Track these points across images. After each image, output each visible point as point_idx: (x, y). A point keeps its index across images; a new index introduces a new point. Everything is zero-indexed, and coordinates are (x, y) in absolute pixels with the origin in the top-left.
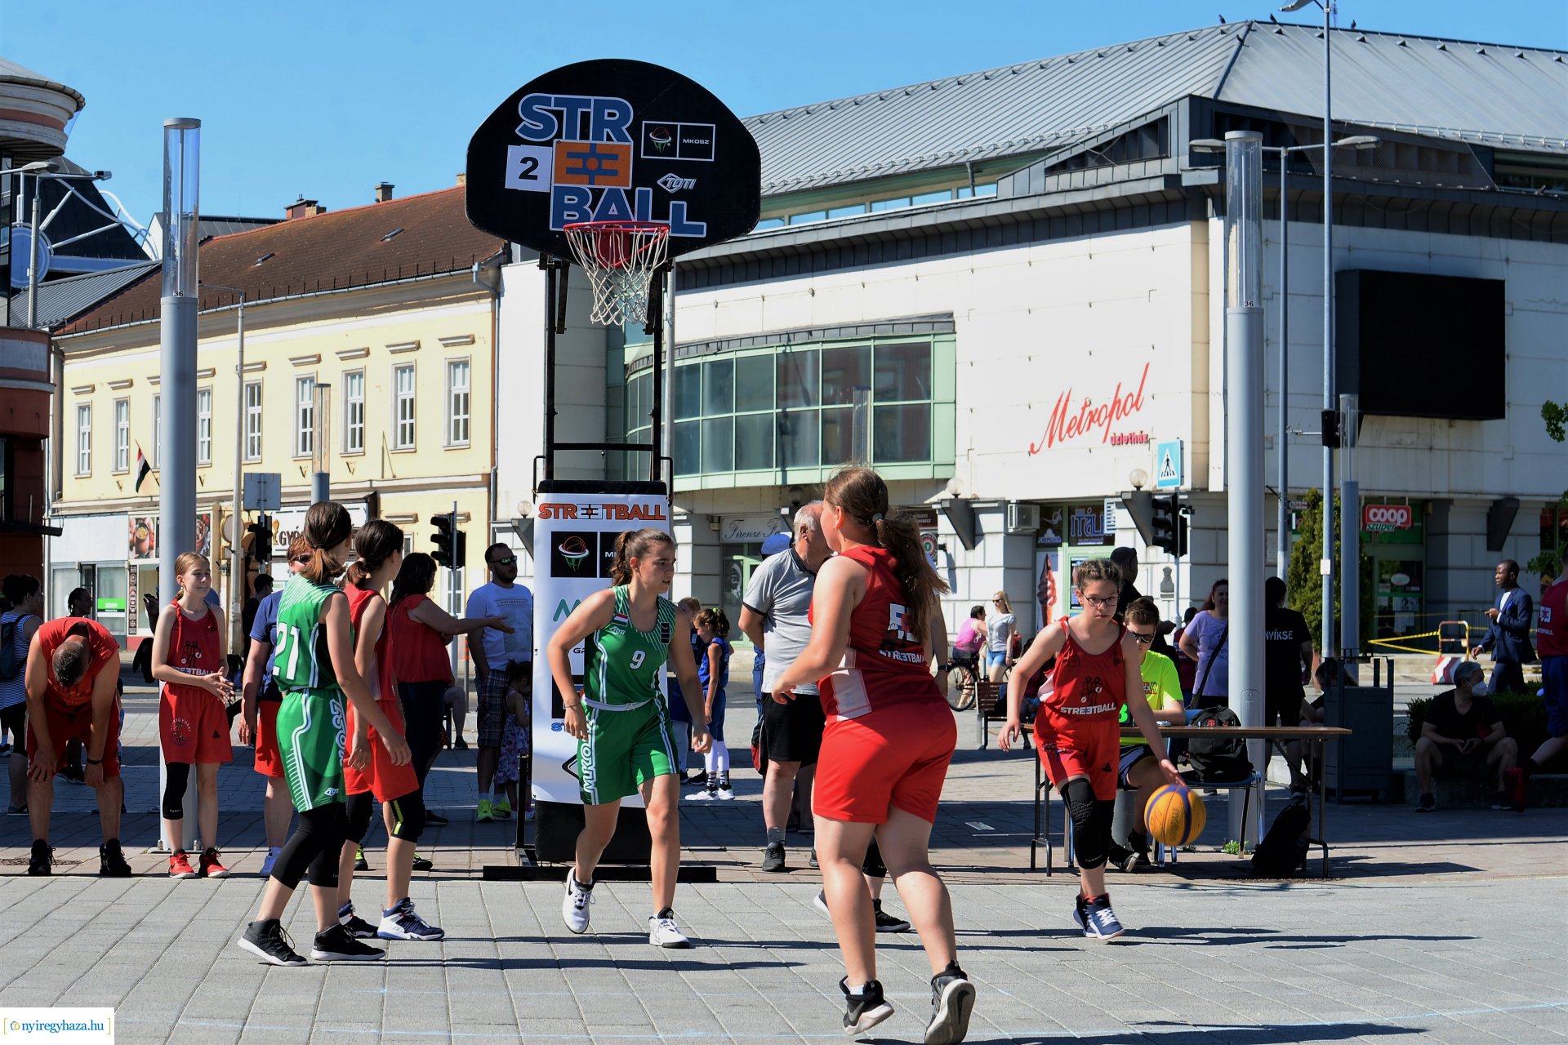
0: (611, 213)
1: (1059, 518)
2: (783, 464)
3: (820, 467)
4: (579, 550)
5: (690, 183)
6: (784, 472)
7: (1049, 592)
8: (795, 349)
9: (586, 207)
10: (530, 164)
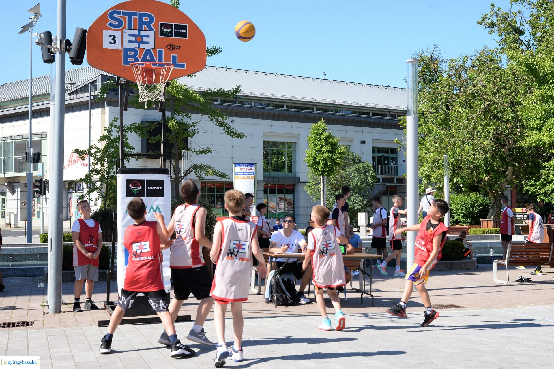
1: (73, 185)
2: (4, 171)
3: (13, 172)
6: (4, 174)
7: (71, 205)
8: (7, 141)
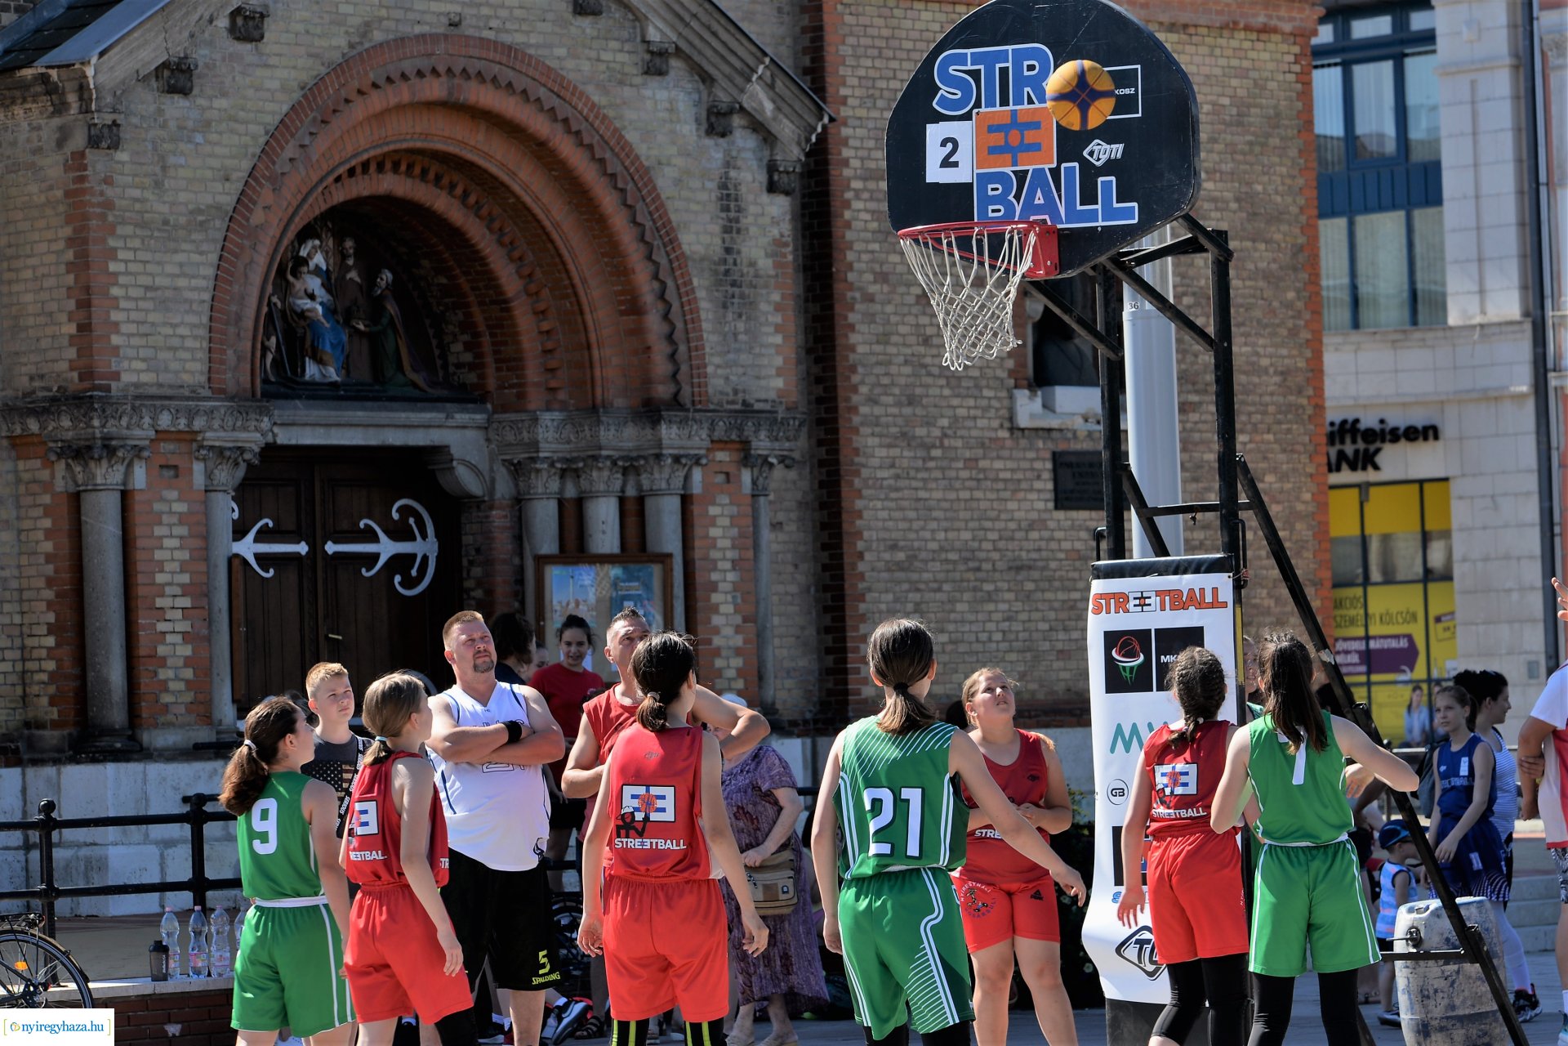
0: (1037, 202)
4: (1131, 654)
5: (1117, 150)
9: (1011, 197)
10: (950, 146)
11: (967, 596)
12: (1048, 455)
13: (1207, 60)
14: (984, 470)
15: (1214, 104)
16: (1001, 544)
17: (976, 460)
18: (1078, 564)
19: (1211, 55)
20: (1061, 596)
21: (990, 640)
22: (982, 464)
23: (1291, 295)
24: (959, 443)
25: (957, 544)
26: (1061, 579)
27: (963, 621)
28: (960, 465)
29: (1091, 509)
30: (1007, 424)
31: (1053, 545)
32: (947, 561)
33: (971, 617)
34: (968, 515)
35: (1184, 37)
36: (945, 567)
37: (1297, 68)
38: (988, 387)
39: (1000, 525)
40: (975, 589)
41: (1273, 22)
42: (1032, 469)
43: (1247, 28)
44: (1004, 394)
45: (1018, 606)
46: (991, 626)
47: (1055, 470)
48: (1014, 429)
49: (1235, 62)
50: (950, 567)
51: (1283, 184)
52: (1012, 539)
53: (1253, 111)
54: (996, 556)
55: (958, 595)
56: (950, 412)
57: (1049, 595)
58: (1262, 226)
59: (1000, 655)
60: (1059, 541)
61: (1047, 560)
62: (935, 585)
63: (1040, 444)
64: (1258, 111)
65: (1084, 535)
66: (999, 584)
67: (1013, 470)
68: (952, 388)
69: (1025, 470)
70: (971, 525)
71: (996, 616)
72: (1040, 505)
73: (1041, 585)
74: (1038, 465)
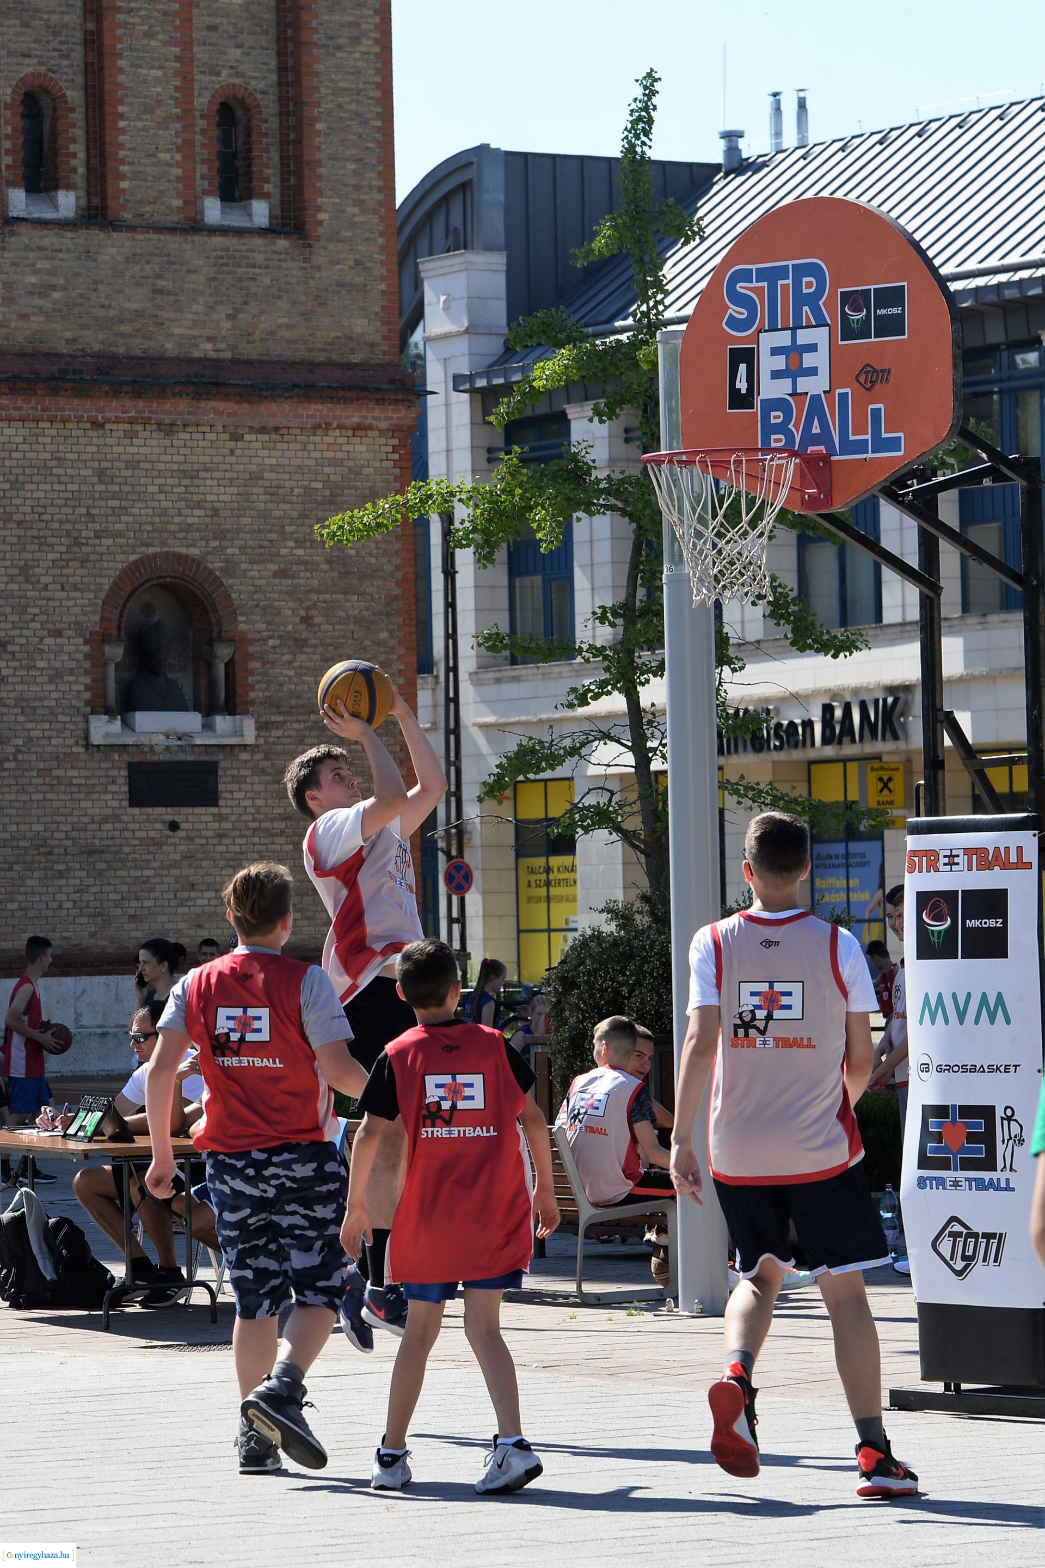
11: (36, 874)
12: (124, 765)
13: (299, 454)
14: (58, 778)
15: (305, 488)
16: (74, 834)
17: (50, 770)
18: (152, 848)
19: (304, 449)
20: (133, 873)
21: (60, 907)
22: (54, 773)
23: (383, 635)
24: (34, 757)
25: (28, 835)
26: (134, 860)
27: (33, 893)
28: (35, 774)
29: (167, 806)
30: (82, 742)
31: (127, 834)
32: (18, 847)
33: (44, 890)
34: (41, 812)
35: (274, 436)
36: (16, 852)
37: (396, 456)
38: (63, 714)
39: (70, 819)
40: (45, 869)
41: (369, 421)
42: (107, 776)
43: (340, 427)
44: (80, 719)
45: (91, 881)
46: (64, 897)
47: (129, 776)
48: (88, 745)
49: (327, 454)
50: (22, 852)
51: (377, 548)
52: (86, 830)
53: (346, 492)
54: (68, 843)
55: (28, 873)
56: (26, 734)
57: (119, 873)
58: (355, 581)
59: (71, 919)
60: (133, 831)
61: (121, 845)
62: (6, 866)
63: (116, 757)
64: (353, 491)
65: (158, 826)
66: (70, 865)
67: (86, 777)
68: (27, 716)
69: (99, 777)
70: (42, 819)
71: (64, 889)
72: (116, 804)
73: (114, 864)
74: (114, 773)
